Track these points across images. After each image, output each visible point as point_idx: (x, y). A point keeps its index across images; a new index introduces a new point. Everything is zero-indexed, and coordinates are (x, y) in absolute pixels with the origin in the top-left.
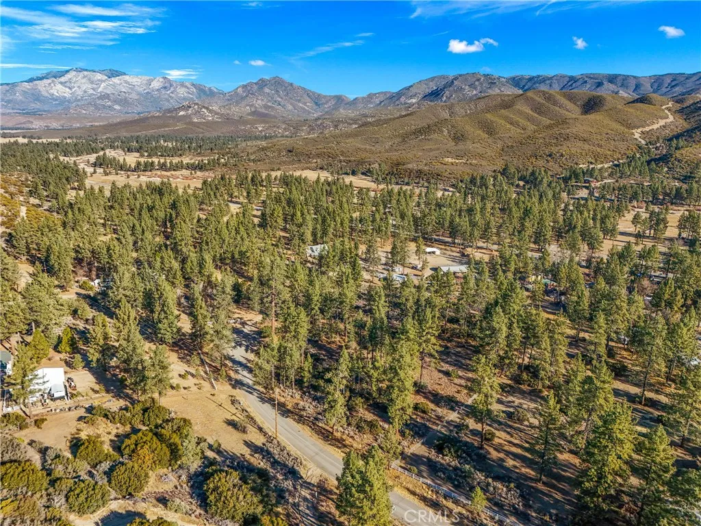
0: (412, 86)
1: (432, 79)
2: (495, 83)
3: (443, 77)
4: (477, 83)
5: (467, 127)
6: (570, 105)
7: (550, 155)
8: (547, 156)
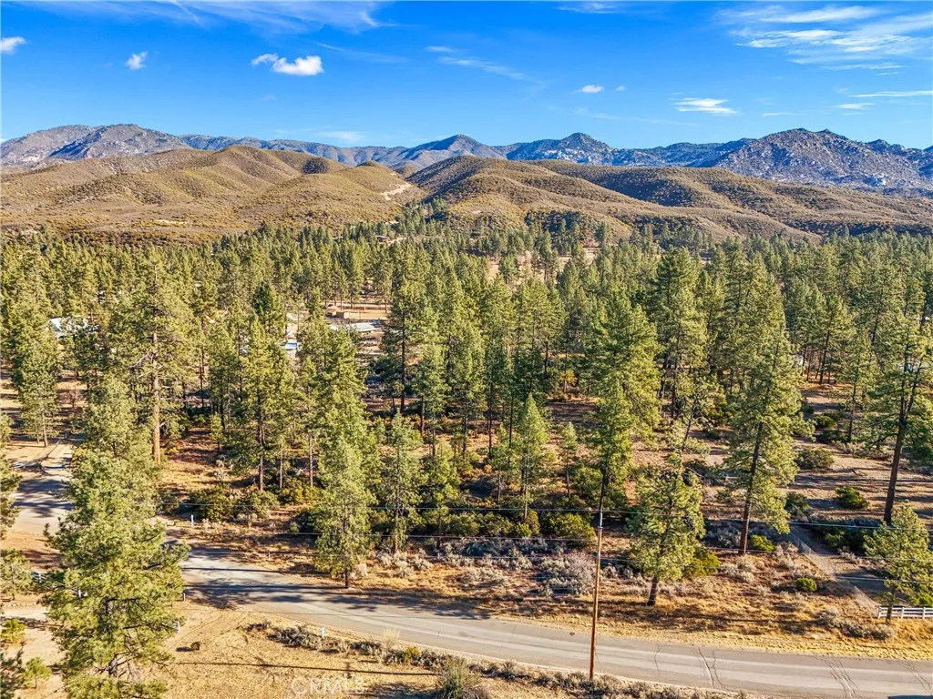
0: (25, 138)
1: (61, 129)
2: (165, 141)
3: (79, 128)
4: (137, 139)
5: (161, 186)
6: (287, 167)
7: (310, 214)
8: (306, 215)
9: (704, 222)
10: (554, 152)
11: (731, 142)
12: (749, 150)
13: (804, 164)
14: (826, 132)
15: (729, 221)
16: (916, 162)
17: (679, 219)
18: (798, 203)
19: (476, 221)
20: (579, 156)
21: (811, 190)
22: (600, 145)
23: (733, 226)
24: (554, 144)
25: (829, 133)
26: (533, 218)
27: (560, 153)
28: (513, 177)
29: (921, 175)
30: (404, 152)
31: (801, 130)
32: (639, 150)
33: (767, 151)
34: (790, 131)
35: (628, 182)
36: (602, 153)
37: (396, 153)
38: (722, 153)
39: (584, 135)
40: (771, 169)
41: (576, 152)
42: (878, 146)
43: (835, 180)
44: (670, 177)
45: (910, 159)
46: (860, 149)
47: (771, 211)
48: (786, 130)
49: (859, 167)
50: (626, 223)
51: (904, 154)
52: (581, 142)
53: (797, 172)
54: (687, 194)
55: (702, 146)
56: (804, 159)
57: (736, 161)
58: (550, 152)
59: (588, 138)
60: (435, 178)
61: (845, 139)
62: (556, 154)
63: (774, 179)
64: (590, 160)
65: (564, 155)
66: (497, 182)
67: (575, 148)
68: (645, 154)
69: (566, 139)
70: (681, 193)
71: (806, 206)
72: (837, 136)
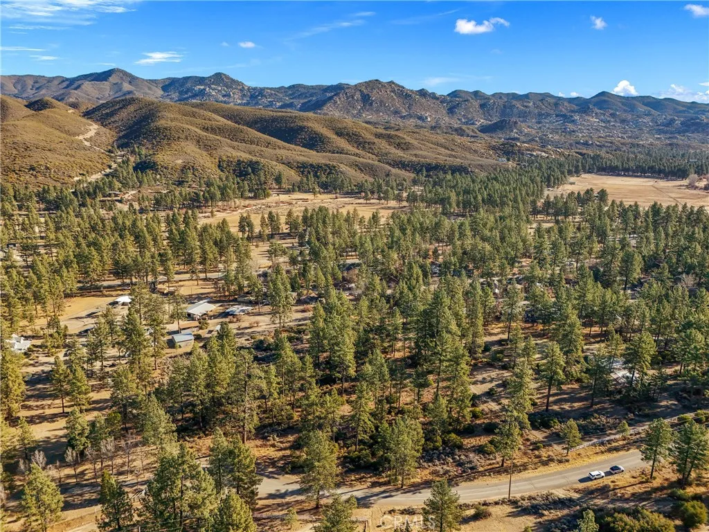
7: (32, 168)
8: (30, 170)
9: (343, 168)
10: (202, 87)
11: (332, 86)
12: (346, 94)
13: (381, 105)
14: (392, 82)
15: (357, 165)
16: (445, 105)
17: (326, 165)
18: (389, 144)
19: (182, 170)
20: (223, 92)
21: (396, 136)
22: (238, 83)
23: (360, 169)
24: (201, 80)
25: (393, 83)
26: (225, 166)
27: (207, 89)
28: (192, 124)
29: (448, 113)
30: (63, 81)
31: (377, 80)
32: (268, 88)
33: (358, 96)
34: (370, 81)
35: (276, 126)
36: (241, 90)
37: (56, 82)
38: (329, 95)
39: (224, 75)
40: (362, 108)
41: (220, 88)
42: (423, 93)
43: (401, 117)
44: (305, 124)
45: (441, 102)
46: (413, 95)
47: (376, 152)
48: (367, 80)
49: (413, 108)
50: (292, 168)
51: (438, 99)
52: (223, 79)
53: (378, 111)
54: (320, 138)
55: (313, 87)
56: (381, 102)
57: (339, 102)
58: (198, 87)
59: (228, 77)
60: (116, 118)
61: (404, 88)
62: (205, 89)
63: (364, 115)
64: (232, 95)
65: (211, 91)
66: (183, 131)
67: (218, 85)
68: (273, 92)
69: (210, 77)
70: (316, 137)
71: (395, 147)
72: (399, 86)
